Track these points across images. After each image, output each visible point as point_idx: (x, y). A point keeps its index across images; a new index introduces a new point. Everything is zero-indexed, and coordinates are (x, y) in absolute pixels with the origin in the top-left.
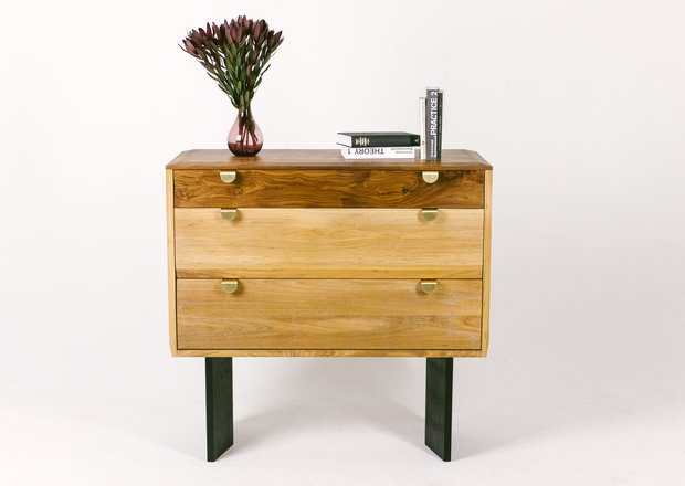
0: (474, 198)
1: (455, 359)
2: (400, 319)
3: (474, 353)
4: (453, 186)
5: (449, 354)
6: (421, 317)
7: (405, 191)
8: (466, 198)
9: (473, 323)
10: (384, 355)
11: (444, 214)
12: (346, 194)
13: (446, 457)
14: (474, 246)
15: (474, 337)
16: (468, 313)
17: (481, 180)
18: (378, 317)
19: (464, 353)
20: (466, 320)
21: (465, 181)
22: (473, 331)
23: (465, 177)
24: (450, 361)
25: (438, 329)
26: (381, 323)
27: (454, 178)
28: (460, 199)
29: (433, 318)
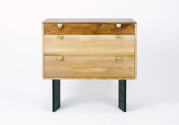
0: (131, 32)
1: (127, 80)
2: (110, 68)
3: (132, 78)
4: (125, 28)
5: (125, 79)
6: (117, 68)
7: (111, 30)
8: (129, 32)
9: (132, 69)
10: (106, 79)
11: (123, 36)
12: (94, 31)
13: (125, 111)
14: (132, 46)
15: (133, 73)
16: (131, 66)
17: (134, 27)
18: (104, 67)
19: (129, 78)
20: (130, 68)
21: (129, 27)
22: (132, 72)
23: (129, 25)
24: (125, 81)
25: (121, 71)
26: (105, 69)
27: (126, 26)
28: (128, 32)
29: (120, 68)
